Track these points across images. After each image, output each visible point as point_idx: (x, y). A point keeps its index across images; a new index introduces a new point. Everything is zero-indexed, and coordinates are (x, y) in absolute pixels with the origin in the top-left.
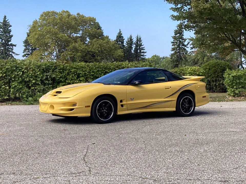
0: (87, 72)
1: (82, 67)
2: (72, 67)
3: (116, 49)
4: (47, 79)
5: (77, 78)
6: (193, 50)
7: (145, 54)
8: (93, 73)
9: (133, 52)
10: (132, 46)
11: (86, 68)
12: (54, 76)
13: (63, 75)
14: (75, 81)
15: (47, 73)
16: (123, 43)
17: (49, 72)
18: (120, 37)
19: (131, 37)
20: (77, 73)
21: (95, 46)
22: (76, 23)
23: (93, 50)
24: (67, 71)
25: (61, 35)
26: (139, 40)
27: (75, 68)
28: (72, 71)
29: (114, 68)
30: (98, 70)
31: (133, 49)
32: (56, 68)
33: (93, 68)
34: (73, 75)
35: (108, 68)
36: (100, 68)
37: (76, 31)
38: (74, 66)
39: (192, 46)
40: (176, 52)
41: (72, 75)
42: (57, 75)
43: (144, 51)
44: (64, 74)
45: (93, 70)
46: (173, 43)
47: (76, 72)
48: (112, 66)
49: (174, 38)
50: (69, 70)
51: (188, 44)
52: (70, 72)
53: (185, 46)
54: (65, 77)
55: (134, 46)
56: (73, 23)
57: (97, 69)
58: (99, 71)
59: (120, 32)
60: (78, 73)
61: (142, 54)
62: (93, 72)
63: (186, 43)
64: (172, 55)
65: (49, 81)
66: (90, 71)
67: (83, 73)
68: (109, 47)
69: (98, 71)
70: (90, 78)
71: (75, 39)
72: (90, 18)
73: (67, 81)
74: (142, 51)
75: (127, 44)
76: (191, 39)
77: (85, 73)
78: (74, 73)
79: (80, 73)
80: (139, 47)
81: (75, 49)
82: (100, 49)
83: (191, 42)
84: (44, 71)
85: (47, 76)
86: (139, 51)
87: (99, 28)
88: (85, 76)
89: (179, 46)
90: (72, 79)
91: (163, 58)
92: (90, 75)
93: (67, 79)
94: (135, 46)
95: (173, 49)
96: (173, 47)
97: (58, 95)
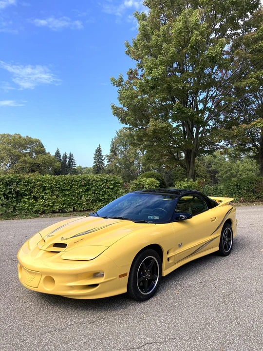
0: (53, 185)
1: (48, 180)
2: (38, 180)
3: (55, 162)
4: (10, 193)
5: (43, 191)
6: (109, 163)
7: (76, 165)
8: (60, 186)
9: (67, 164)
11: (52, 180)
12: (18, 189)
14: (41, 193)
15: (10, 186)
16: (60, 157)
17: (12, 185)
18: (58, 153)
19: (66, 153)
20: (42, 186)
21: (40, 159)
22: (25, 143)
23: (38, 162)
24: (32, 184)
25: (14, 151)
26: (71, 156)
27: (40, 181)
28: (37, 183)
29: (81, 180)
30: (65, 182)
31: (67, 162)
32: (21, 181)
34: (39, 188)
35: (74, 181)
37: (25, 149)
38: (40, 179)
39: (108, 160)
40: (97, 164)
41: (37, 188)
42: (21, 188)
43: (75, 163)
44: (29, 187)
45: (59, 182)
46: (95, 158)
49: (96, 155)
50: (35, 183)
52: (35, 185)
53: (103, 160)
54: (30, 190)
55: (68, 160)
56: (24, 143)
57: (63, 181)
59: (58, 150)
61: (74, 165)
62: (59, 184)
63: (103, 159)
64: (94, 166)
65: (13, 194)
66: (57, 183)
67: (49, 186)
68: (51, 161)
70: (57, 191)
71: (25, 155)
72: (36, 140)
73: (32, 194)
75: (63, 158)
76: (107, 156)
77: (51, 186)
78: (39, 186)
79: (46, 186)
80: (72, 161)
81: (25, 162)
82: (43, 162)
83: (107, 158)
84: (8, 184)
85: (10, 189)
87: (43, 147)
88: (52, 188)
89: (98, 160)
90: (37, 192)
91: (85, 168)
92: (56, 188)
93: (32, 192)
95: (95, 162)
97: (60, 252)
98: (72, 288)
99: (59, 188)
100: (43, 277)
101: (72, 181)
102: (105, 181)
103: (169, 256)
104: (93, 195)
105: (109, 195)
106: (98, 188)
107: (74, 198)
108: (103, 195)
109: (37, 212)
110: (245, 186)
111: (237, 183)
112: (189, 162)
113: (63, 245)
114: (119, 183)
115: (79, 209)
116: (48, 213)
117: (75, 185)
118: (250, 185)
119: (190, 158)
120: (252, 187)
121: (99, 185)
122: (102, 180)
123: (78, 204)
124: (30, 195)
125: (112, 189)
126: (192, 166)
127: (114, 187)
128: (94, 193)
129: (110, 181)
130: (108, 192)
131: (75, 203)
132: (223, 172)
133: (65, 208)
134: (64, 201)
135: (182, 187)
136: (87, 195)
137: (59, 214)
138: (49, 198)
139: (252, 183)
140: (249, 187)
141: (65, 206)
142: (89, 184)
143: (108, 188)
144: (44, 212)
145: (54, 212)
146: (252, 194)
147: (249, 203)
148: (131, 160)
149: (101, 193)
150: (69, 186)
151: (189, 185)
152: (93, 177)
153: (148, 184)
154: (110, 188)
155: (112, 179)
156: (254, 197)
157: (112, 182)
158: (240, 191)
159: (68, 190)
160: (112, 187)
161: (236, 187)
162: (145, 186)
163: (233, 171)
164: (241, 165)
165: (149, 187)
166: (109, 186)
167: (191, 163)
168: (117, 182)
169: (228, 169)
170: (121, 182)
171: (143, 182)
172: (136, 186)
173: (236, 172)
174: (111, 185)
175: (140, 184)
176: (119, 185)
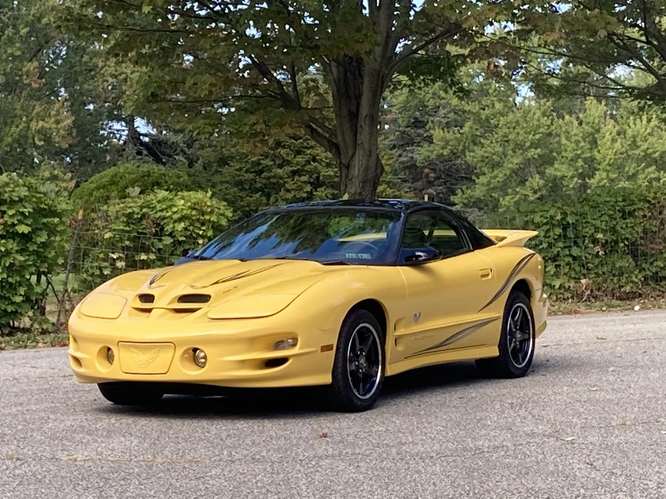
97: (200, 308)
98: (243, 364)
100: (180, 352)
103: (398, 333)
105: (9, 269)
110: (597, 230)
111: (565, 214)
112: (354, 116)
113: (204, 298)
118: (622, 223)
119: (358, 97)
120: (629, 230)
126: (363, 137)
127: (35, 230)
129: (12, 203)
130: (8, 253)
132: (501, 174)
139: (631, 214)
140: (613, 230)
143: (10, 234)
146: (626, 262)
147: (615, 302)
153: (180, 220)
154: (15, 235)
155: (24, 192)
156: (638, 277)
157: (28, 210)
158: (575, 251)
160: (23, 229)
161: (558, 231)
162: (168, 228)
163: (559, 169)
164: (609, 128)
165: (186, 229)
166: (14, 225)
167: (364, 124)
168: (43, 206)
169: (533, 153)
170: (64, 206)
171: (159, 207)
172: (128, 224)
173: (581, 176)
174: (20, 222)
175: (143, 216)
176: (56, 220)
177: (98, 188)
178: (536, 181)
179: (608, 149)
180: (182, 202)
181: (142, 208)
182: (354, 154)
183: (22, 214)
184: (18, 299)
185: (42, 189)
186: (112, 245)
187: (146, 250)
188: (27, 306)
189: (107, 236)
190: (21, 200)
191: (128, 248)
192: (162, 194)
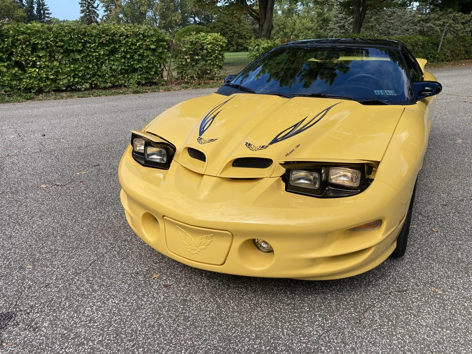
0: (51, 41)
1: (38, 31)
2: (18, 31)
3: (15, 8)
5: (32, 53)
7: (51, 16)
8: (62, 44)
9: (35, 12)
10: (34, 6)
11: (45, 33)
13: (3, 47)
14: (29, 57)
20: (30, 43)
24: (10, 40)
27: (23, 33)
28: (19, 38)
29: (99, 34)
30: (71, 37)
31: (35, 9)
33: (60, 33)
34: (24, 46)
35: (88, 34)
36: (74, 34)
38: (22, 29)
39: (104, 8)
40: (85, 15)
41: (21, 46)
43: (48, 12)
44: (4, 44)
45: (60, 37)
46: (81, 4)
47: (29, 41)
48: (95, 31)
50: (14, 36)
51: (98, 6)
52: (15, 41)
53: (95, 8)
54: (7, 51)
57: (67, 35)
58: (73, 39)
60: (32, 42)
61: (47, 15)
62: (62, 41)
63: (95, 5)
64: (82, 18)
66: (57, 38)
67: (44, 42)
69: (71, 39)
70: (59, 52)
73: (14, 59)
74: (46, 12)
75: (27, 2)
77: (47, 44)
78: (24, 43)
79: (38, 43)
80: (42, 7)
83: (101, 5)
86: (42, 12)
88: (48, 48)
89: (88, 8)
90: (22, 55)
91: (64, 21)
92: (57, 47)
93: (11, 54)
94: (36, 5)
95: (82, 11)
96: (82, 8)
99: (62, 47)
100: (237, 243)
101: (84, 35)
102: (141, 36)
104: (123, 61)
105: (149, 62)
106: (130, 49)
107: (91, 66)
108: (139, 61)
109: (28, 90)
112: (265, 8)
114: (164, 41)
115: (102, 85)
116: (49, 92)
117: (90, 43)
119: (267, 1)
121: (132, 44)
122: (136, 35)
123: (100, 76)
124: (9, 59)
125: (154, 50)
126: (268, 15)
127: (157, 47)
128: (125, 57)
129: (148, 37)
130: (148, 56)
131: (94, 75)
133: (77, 83)
134: (74, 71)
135: (261, 49)
136: (113, 60)
137: (68, 94)
138: (48, 66)
141: (76, 80)
142: (114, 42)
143: (148, 49)
144: (40, 91)
145: (58, 90)
148: (143, 9)
149: (136, 57)
150: (80, 45)
151: (270, 45)
152: (119, 29)
153: (209, 44)
154: (150, 49)
155: (152, 32)
157: (154, 39)
159: (80, 52)
160: (153, 47)
162: (205, 47)
163: (287, 30)
164: (298, 21)
165: (211, 47)
166: (149, 45)
167: (269, 10)
168: (160, 38)
169: (281, 26)
170: (168, 38)
171: (202, 39)
172: (191, 45)
173: (292, 32)
174: (152, 44)
175: (196, 42)
176: (165, 43)
177: (183, 32)
178: (282, 33)
179: (298, 25)
180: (210, 37)
181: (196, 39)
182: (264, 21)
183: (152, 41)
184: (153, 73)
185: (160, 32)
186: (186, 53)
187: (198, 55)
188: (156, 75)
189: (184, 50)
190: (152, 35)
191: (191, 54)
192: (203, 34)
